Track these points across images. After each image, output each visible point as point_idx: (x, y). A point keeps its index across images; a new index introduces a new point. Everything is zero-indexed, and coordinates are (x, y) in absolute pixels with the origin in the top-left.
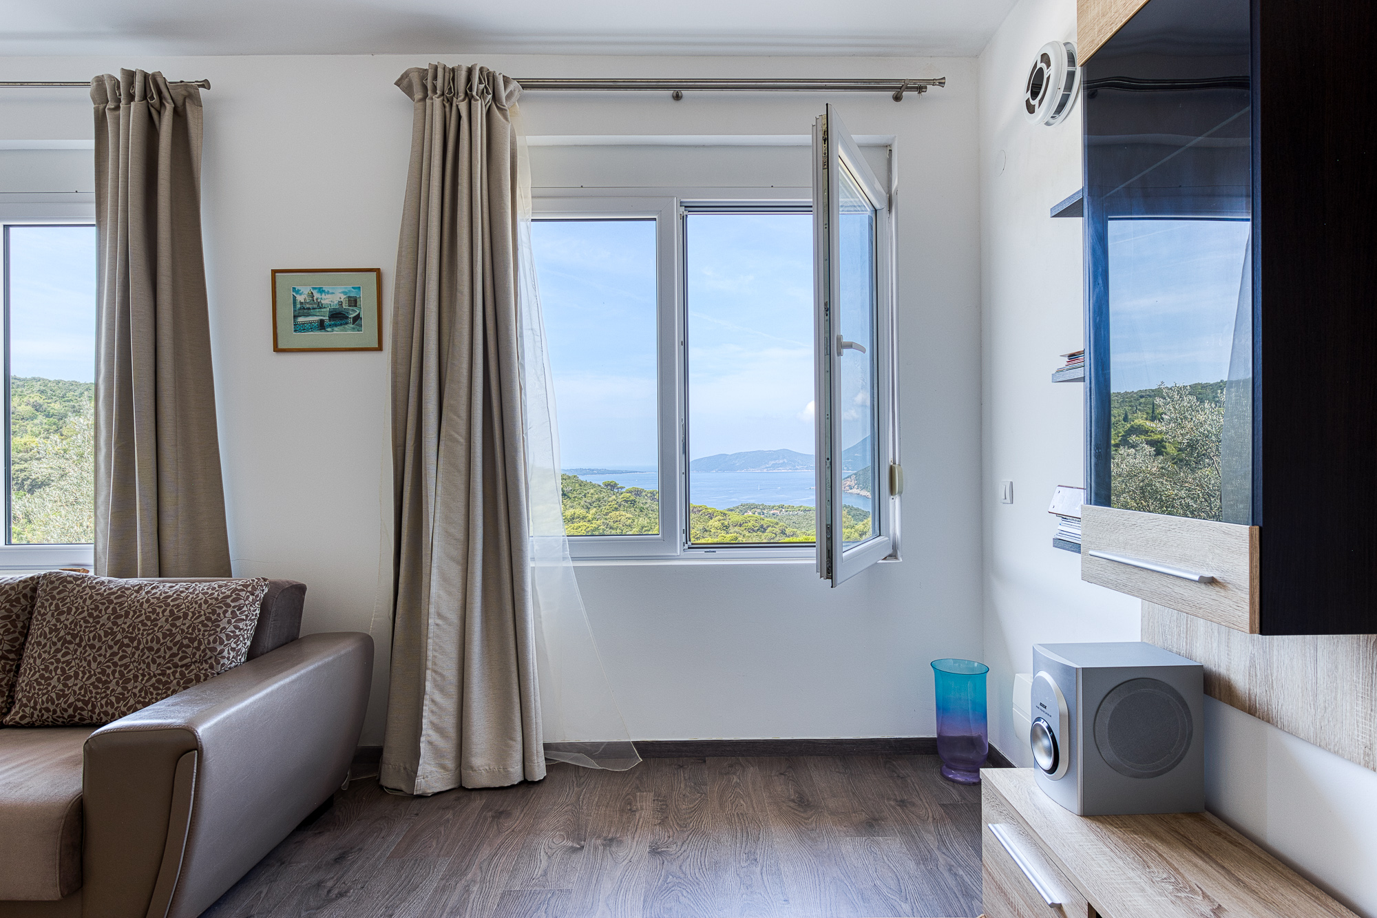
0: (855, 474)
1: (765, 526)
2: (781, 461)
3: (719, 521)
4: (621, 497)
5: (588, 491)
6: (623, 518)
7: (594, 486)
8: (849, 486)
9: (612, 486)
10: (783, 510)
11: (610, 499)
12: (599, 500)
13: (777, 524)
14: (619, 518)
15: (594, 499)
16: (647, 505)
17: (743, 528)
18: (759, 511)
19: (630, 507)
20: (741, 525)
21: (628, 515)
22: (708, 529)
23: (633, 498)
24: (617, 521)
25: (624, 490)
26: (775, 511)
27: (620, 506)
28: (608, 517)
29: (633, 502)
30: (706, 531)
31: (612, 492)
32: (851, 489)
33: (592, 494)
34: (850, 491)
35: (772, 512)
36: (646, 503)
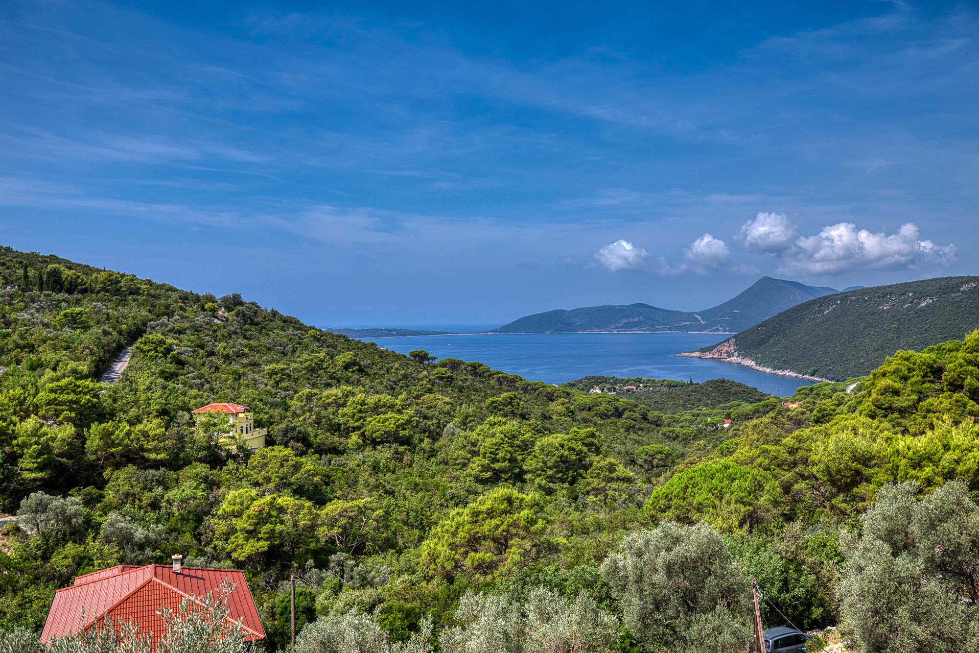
0: (735, 337)
1: (620, 409)
2: (636, 320)
3: (563, 404)
4: (434, 372)
5: (392, 365)
6: (440, 403)
7: (398, 357)
8: (727, 352)
9: (421, 357)
10: (641, 385)
11: (420, 376)
12: (405, 376)
13: (636, 406)
14: (435, 403)
15: (400, 377)
16: (468, 383)
17: (592, 413)
18: (609, 386)
19: (446, 386)
20: (590, 409)
21: (447, 399)
22: (547, 415)
23: (449, 374)
24: (431, 407)
25: (436, 362)
26: (630, 387)
27: (433, 385)
28: (420, 401)
29: (451, 380)
30: (546, 418)
31: (422, 365)
32: (730, 357)
33: (397, 369)
34: (729, 359)
35: (626, 388)
36: (466, 379)
